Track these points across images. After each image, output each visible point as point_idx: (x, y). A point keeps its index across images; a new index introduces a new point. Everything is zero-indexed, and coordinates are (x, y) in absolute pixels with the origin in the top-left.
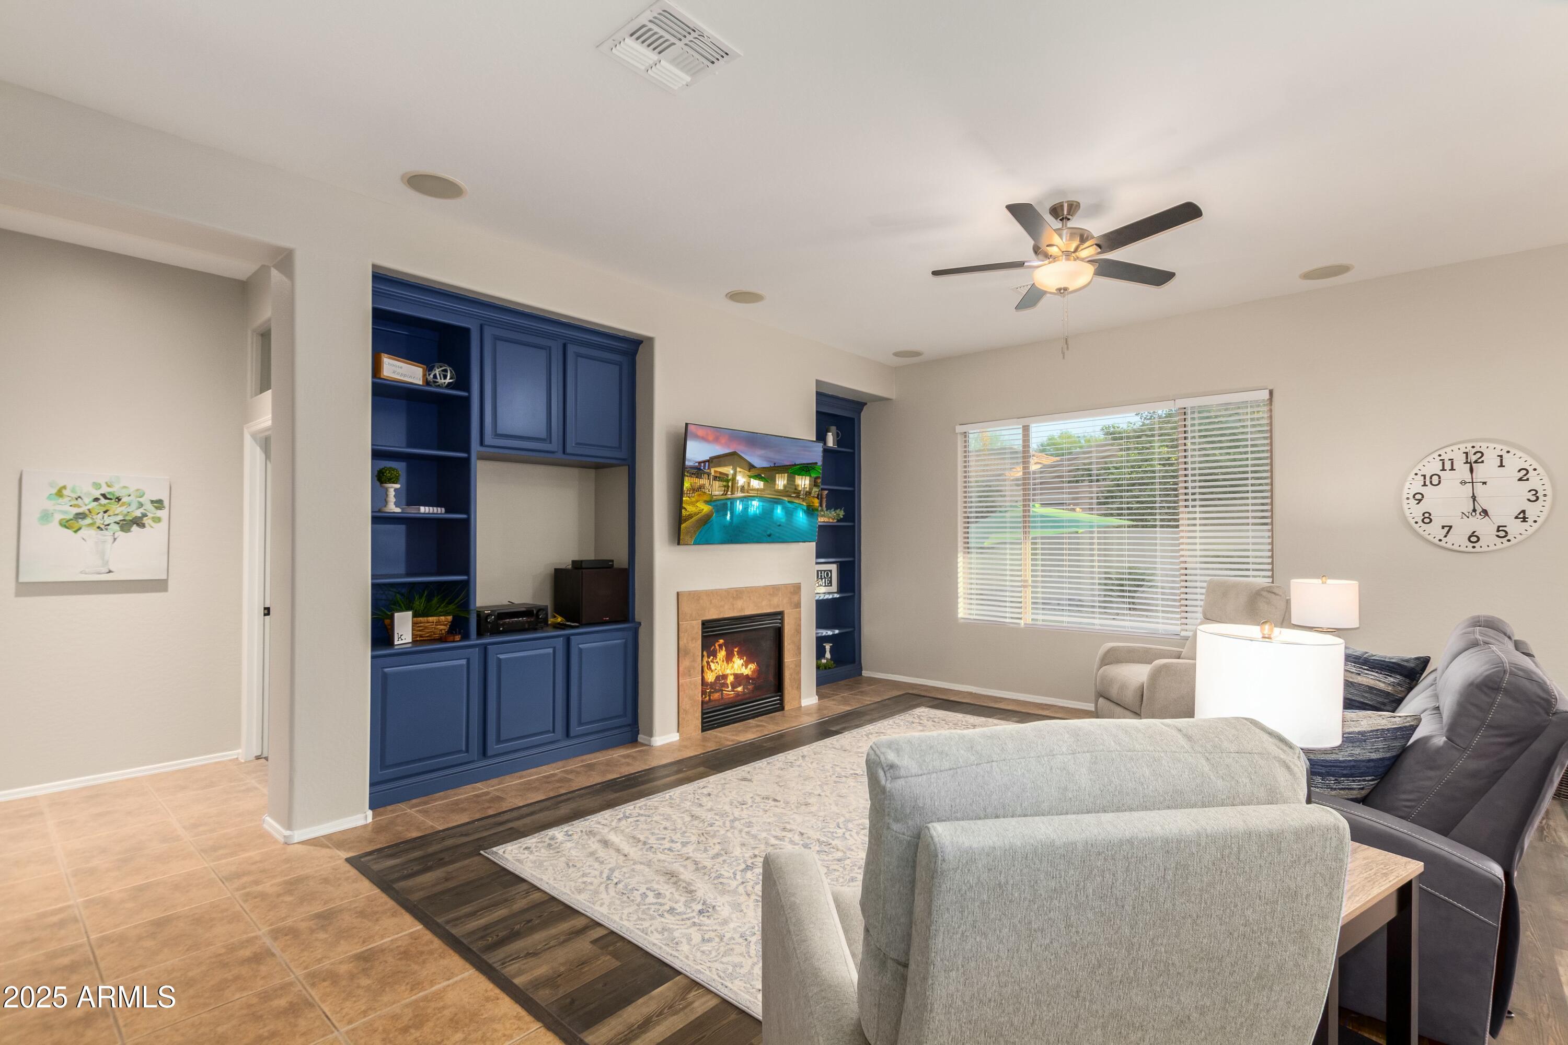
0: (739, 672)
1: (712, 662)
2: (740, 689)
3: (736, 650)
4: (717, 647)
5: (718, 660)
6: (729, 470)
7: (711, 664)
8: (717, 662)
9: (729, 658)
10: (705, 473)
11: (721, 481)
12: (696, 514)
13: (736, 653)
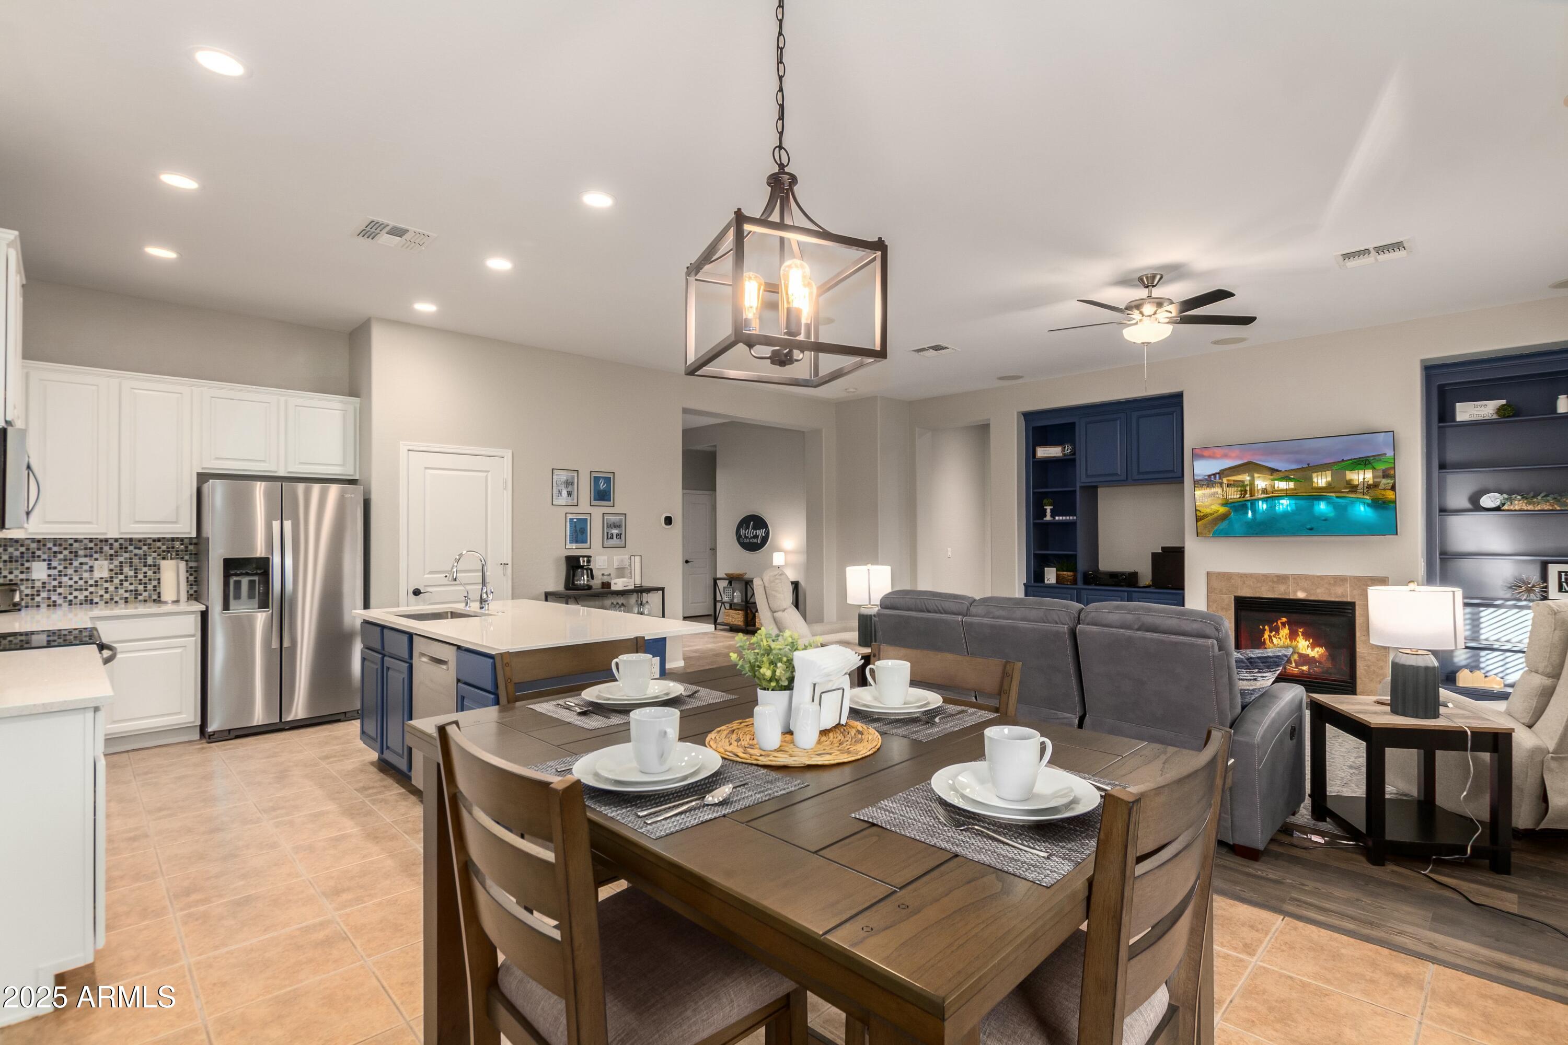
0: (1304, 652)
1: (1274, 636)
2: (1305, 668)
3: (1301, 630)
4: (1280, 624)
5: (1280, 636)
6: (1246, 478)
7: (1273, 638)
8: (1279, 638)
9: (1293, 635)
10: (1216, 483)
11: (1237, 487)
12: (1211, 514)
13: (1300, 634)
